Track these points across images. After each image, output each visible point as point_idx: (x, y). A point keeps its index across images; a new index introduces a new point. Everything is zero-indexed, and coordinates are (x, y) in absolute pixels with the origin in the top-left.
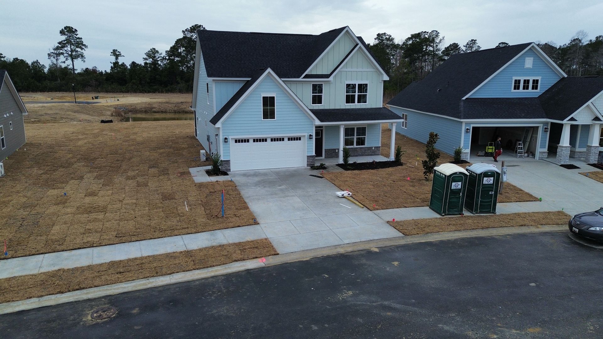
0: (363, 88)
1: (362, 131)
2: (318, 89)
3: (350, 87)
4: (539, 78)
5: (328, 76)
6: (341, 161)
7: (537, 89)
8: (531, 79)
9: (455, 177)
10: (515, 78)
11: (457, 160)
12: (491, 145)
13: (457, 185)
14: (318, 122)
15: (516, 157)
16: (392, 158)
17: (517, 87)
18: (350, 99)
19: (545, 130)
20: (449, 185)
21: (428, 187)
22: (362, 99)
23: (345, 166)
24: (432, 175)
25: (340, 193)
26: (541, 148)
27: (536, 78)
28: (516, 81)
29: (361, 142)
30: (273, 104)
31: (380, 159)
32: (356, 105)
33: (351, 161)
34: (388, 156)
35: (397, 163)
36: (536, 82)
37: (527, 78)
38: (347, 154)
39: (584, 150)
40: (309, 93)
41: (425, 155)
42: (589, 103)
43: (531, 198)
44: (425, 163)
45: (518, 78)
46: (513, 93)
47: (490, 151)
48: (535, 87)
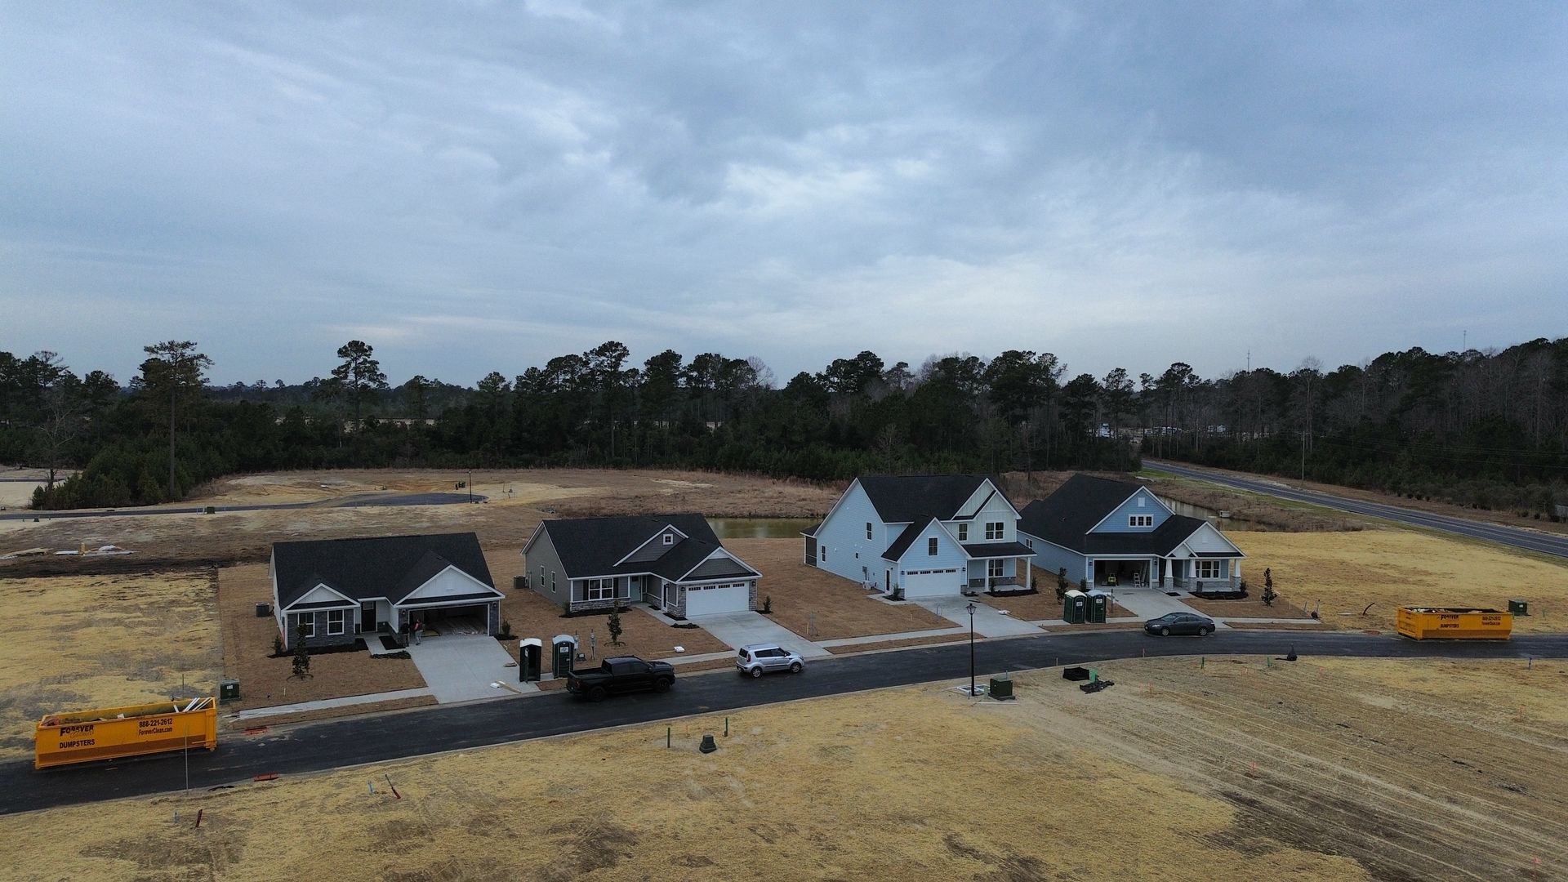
0: (1000, 526)
1: (1000, 563)
2: (963, 528)
3: (989, 526)
4: (1152, 515)
5: (972, 517)
6: (987, 589)
7: (1150, 525)
8: (1145, 516)
9: (1078, 598)
10: (1130, 516)
11: (1084, 589)
12: (1112, 576)
13: (1080, 604)
14: (970, 558)
15: (1134, 586)
16: (1028, 587)
17: (1133, 523)
18: (990, 535)
19: (1156, 564)
20: (1075, 604)
21: (1061, 609)
22: (999, 535)
23: (993, 593)
24: (1064, 600)
25: (1002, 612)
26: (1154, 580)
27: (1149, 516)
28: (1131, 518)
29: (999, 572)
30: (936, 544)
31: (1018, 588)
32: (994, 541)
33: (997, 589)
34: (1024, 586)
35: (1033, 591)
36: (1149, 519)
37: (1141, 516)
38: (993, 583)
39: (1187, 580)
40: (956, 531)
41: (1058, 584)
42: (1184, 542)
43: (1132, 615)
44: (1057, 590)
45: (1133, 516)
46: (1130, 529)
47: (1112, 581)
48: (1149, 523)
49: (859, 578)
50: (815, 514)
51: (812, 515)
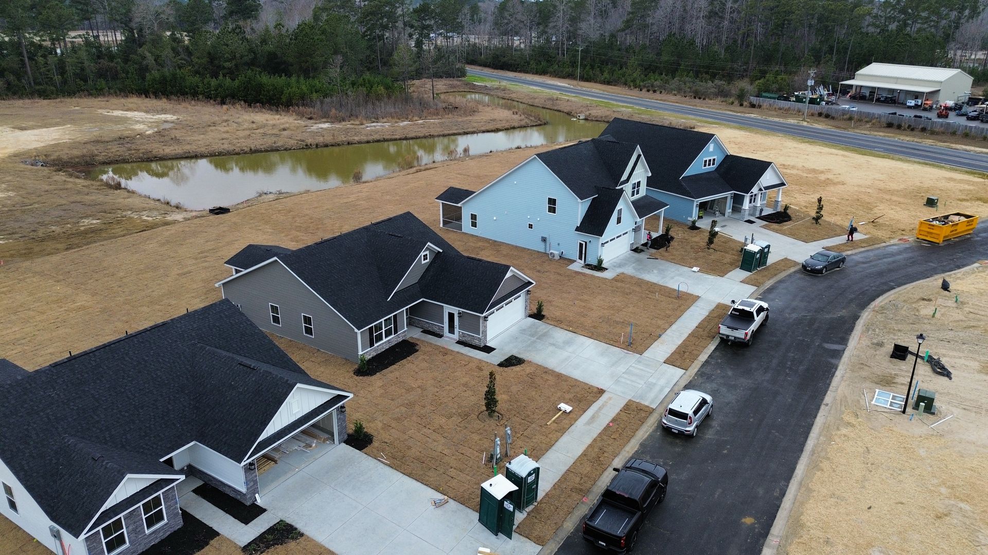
0: (639, 184)
3: (634, 186)
4: (715, 157)
5: (628, 181)
8: (712, 158)
14: (638, 220)
15: (714, 217)
16: (661, 232)
17: (705, 165)
18: (633, 193)
19: (731, 198)
26: (729, 210)
28: (705, 161)
30: (621, 214)
32: (635, 197)
35: (668, 236)
42: (759, 181)
46: (704, 169)
48: (714, 164)
49: (540, 247)
50: (309, 144)
51: (307, 145)
